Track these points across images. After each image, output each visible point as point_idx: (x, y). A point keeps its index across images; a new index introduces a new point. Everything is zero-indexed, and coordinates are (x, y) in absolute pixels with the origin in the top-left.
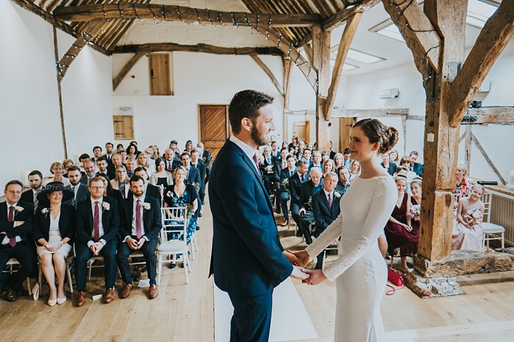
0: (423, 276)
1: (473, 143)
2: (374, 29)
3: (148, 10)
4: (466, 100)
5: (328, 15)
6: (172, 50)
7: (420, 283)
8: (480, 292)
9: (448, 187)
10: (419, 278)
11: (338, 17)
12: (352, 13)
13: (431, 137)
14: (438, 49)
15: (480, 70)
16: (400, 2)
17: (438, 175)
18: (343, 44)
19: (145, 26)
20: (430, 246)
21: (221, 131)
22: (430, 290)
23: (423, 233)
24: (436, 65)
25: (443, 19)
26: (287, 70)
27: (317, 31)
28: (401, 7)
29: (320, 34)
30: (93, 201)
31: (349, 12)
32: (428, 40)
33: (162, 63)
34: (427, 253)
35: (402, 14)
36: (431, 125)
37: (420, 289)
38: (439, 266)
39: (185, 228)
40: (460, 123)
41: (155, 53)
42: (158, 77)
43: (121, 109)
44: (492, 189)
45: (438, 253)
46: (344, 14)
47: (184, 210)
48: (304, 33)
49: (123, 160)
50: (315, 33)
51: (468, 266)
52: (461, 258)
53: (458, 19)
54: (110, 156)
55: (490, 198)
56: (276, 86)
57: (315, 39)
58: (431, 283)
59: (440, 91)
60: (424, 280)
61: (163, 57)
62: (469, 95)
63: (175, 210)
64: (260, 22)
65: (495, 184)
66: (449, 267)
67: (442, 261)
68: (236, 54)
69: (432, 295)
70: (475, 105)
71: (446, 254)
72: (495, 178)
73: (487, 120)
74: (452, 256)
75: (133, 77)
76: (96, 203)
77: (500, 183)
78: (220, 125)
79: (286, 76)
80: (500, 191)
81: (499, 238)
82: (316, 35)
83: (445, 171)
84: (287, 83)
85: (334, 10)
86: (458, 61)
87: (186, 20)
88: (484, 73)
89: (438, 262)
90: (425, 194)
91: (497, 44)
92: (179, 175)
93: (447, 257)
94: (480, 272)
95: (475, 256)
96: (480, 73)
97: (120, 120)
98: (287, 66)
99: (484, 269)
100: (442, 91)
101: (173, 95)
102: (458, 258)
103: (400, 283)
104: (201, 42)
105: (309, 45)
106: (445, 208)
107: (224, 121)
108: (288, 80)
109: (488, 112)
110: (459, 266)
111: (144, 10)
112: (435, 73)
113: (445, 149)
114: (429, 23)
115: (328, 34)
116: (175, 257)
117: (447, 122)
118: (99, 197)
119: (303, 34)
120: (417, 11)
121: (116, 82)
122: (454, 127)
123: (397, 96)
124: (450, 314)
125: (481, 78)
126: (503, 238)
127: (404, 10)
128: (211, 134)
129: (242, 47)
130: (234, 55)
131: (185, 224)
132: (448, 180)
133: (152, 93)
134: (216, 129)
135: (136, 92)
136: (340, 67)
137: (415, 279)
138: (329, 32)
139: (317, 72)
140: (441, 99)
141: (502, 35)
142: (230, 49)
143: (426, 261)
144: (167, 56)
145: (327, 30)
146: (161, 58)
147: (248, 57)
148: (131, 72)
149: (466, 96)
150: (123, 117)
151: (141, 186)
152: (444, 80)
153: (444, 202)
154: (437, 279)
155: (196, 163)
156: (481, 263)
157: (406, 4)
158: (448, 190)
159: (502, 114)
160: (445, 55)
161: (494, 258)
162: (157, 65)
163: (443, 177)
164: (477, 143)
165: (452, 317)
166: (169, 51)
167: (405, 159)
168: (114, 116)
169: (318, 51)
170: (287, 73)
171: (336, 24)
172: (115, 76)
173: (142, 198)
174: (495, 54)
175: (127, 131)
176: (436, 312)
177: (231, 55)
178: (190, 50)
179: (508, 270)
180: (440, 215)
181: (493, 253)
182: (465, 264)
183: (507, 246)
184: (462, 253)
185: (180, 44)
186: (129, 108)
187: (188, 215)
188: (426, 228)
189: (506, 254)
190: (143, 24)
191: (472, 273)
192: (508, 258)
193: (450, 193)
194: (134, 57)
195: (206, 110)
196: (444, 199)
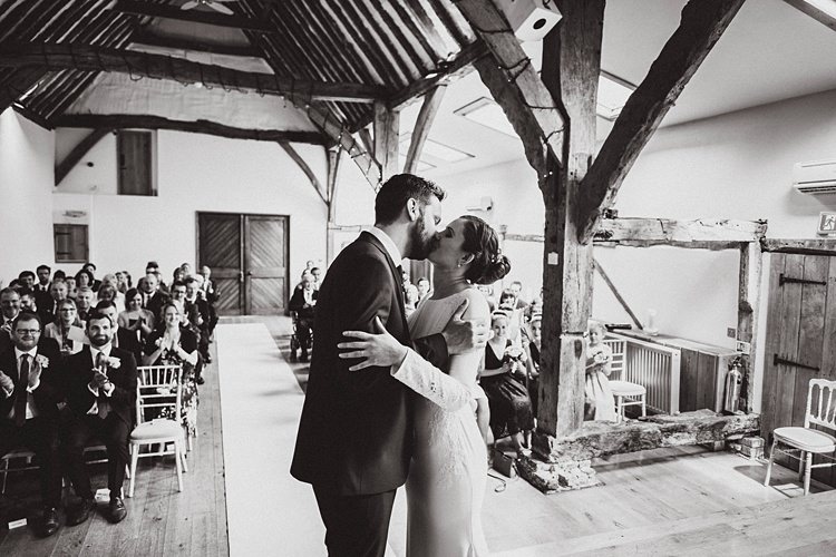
0: (545, 460)
1: (596, 272)
2: (461, 111)
3: (120, 59)
4: (601, 207)
5: (398, 88)
6: (156, 128)
7: (541, 470)
8: (623, 481)
9: (577, 330)
10: (539, 464)
11: (412, 90)
12: (433, 85)
13: (553, 259)
14: (562, 133)
15: (621, 165)
16: (512, 65)
17: (564, 312)
18: (419, 128)
19: (113, 87)
20: (555, 416)
21: (232, 253)
22: (556, 481)
23: (543, 397)
24: (559, 156)
25: (568, 94)
26: (333, 167)
27: (381, 110)
28: (513, 71)
29: (385, 114)
30: (19, 353)
31: (429, 85)
32: (549, 121)
33: (138, 146)
34: (550, 426)
35: (514, 81)
36: (553, 242)
37: (543, 481)
38: (568, 445)
39: (179, 400)
40: (592, 239)
41: (128, 130)
42: (131, 168)
43: (68, 214)
44: (625, 335)
45: (566, 426)
46: (421, 86)
47: (177, 371)
48: (360, 113)
49: (69, 291)
50: (377, 111)
51: (606, 443)
52: (597, 432)
53: (588, 94)
54: (46, 287)
55: (625, 347)
56: (317, 189)
57: (377, 121)
58: (559, 471)
59: (565, 194)
60: (548, 466)
61: (142, 137)
62: (605, 199)
63: (162, 370)
64: (298, 91)
65: (628, 327)
66: (580, 446)
67: (572, 437)
68: (258, 139)
69: (561, 488)
70: (610, 215)
71: (576, 427)
72: (628, 321)
73: (626, 236)
74: (585, 429)
75: (90, 165)
76: (25, 356)
77: (634, 326)
78: (230, 243)
79: (332, 175)
80: (635, 337)
81: (639, 403)
82: (380, 116)
83: (574, 307)
84: (333, 185)
85: (405, 81)
86: (588, 153)
87: (182, 79)
88: (626, 169)
89: (566, 438)
90: (546, 340)
91: (643, 129)
92: (169, 317)
93: (578, 431)
94: (621, 452)
95: (615, 428)
96: (620, 169)
97: (66, 231)
98: (333, 161)
99: (626, 447)
100: (568, 193)
101: (156, 195)
102: (592, 433)
103: (513, 471)
104: (204, 118)
105: (367, 130)
106: (574, 359)
107: (236, 237)
108: (334, 181)
109: (627, 225)
110: (594, 444)
111: (114, 58)
112: (558, 167)
113: (573, 274)
114: (549, 97)
115: (395, 115)
116: (162, 448)
117: (575, 237)
118: (30, 348)
119: (358, 114)
120: (534, 80)
121: (61, 171)
122: (584, 244)
123: (489, 208)
124: (588, 515)
125: (621, 177)
126: (644, 402)
127: (517, 75)
128: (217, 256)
129: (266, 129)
130: (253, 141)
131: (179, 392)
132: (578, 320)
133: (122, 191)
134: (223, 250)
135: (94, 188)
136: (414, 162)
137: (535, 465)
138: (398, 112)
139: (380, 168)
140: (567, 204)
141: (649, 117)
142: (248, 131)
143: (550, 438)
144: (148, 136)
145: (395, 109)
146: (139, 139)
147: (275, 145)
148: (88, 157)
149: (602, 200)
150: (71, 226)
151: (105, 328)
152: (570, 178)
153: (573, 352)
154: (565, 465)
155: (193, 299)
156: (622, 438)
157: (519, 68)
158: (578, 334)
159: (644, 228)
160: (571, 143)
161: (639, 430)
162: (131, 149)
163: (570, 316)
164: (602, 272)
165: (591, 519)
166: (151, 128)
167: (507, 292)
168: (55, 225)
169: (382, 138)
170: (332, 171)
171: (409, 101)
172: (59, 162)
173: (107, 349)
174: (641, 143)
175: (78, 249)
176: (568, 515)
177: (249, 141)
178: (185, 130)
179: (657, 447)
180: (567, 370)
181: (635, 424)
182: (602, 440)
183: (649, 412)
184: (597, 425)
185: (169, 118)
186: (82, 213)
187: (183, 377)
188: (548, 390)
189: (654, 424)
190: (110, 85)
191: (612, 453)
192: (656, 429)
193: (580, 338)
194: (92, 134)
195: (208, 221)
196: (573, 346)
